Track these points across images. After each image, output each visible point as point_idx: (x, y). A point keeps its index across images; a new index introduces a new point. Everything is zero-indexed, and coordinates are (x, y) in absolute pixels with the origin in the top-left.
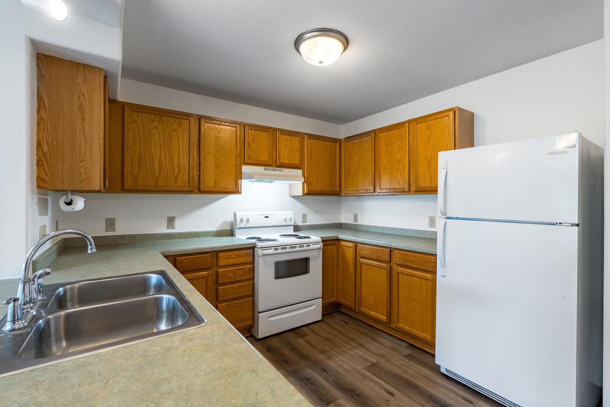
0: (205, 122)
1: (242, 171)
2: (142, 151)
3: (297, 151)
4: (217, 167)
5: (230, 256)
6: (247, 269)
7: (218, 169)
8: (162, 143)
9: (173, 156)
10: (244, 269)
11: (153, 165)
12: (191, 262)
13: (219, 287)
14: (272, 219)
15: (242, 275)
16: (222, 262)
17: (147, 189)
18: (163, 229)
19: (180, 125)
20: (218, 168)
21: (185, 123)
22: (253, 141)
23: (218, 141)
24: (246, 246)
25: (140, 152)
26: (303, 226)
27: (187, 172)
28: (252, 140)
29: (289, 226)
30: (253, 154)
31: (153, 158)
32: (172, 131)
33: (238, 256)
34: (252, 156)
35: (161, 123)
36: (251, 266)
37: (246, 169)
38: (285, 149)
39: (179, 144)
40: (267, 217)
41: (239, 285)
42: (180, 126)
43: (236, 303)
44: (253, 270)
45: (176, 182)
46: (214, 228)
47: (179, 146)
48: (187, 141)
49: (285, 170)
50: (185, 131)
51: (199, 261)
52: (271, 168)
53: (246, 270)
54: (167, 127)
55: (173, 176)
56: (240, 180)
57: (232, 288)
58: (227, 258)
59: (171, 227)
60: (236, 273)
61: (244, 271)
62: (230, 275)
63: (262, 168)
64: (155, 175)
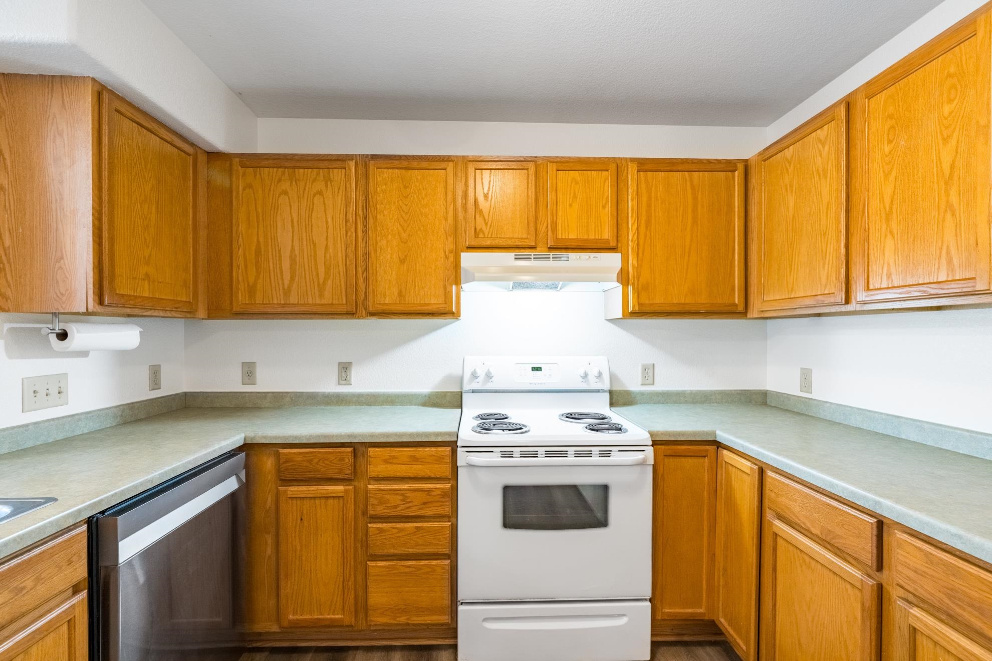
0: (378, 168)
1: (462, 265)
2: (261, 240)
3: (604, 207)
4: (402, 261)
5: (394, 457)
6: (438, 492)
7: (405, 265)
8: (295, 220)
9: (315, 245)
10: (429, 491)
11: (281, 264)
12: (310, 461)
13: (370, 523)
14: (550, 375)
15: (425, 503)
16: (377, 468)
17: (270, 310)
18: (331, 386)
19: (328, 180)
20: (404, 262)
21: (337, 175)
22: (486, 196)
23: (406, 205)
24: (433, 439)
25: (258, 241)
26: (642, 394)
27: (342, 274)
28: (484, 193)
29: (598, 391)
30: (486, 224)
31: (280, 251)
32: (314, 196)
33: (415, 459)
34: (484, 228)
35: (294, 183)
36: (448, 486)
37: (468, 259)
38: (571, 205)
39: (326, 218)
40: (538, 369)
41: (416, 527)
42: (329, 183)
43: (409, 567)
44: (453, 495)
45: (321, 296)
46: (426, 387)
47: (327, 223)
48: (342, 212)
49: (573, 255)
50: (339, 192)
51: (326, 462)
52: (532, 254)
53: (433, 493)
54: (305, 189)
55: (316, 283)
56: (454, 287)
57: (401, 530)
58: (386, 462)
59: (343, 382)
60: (408, 497)
61: (428, 495)
62: (396, 500)
63: (511, 255)
64: (283, 284)
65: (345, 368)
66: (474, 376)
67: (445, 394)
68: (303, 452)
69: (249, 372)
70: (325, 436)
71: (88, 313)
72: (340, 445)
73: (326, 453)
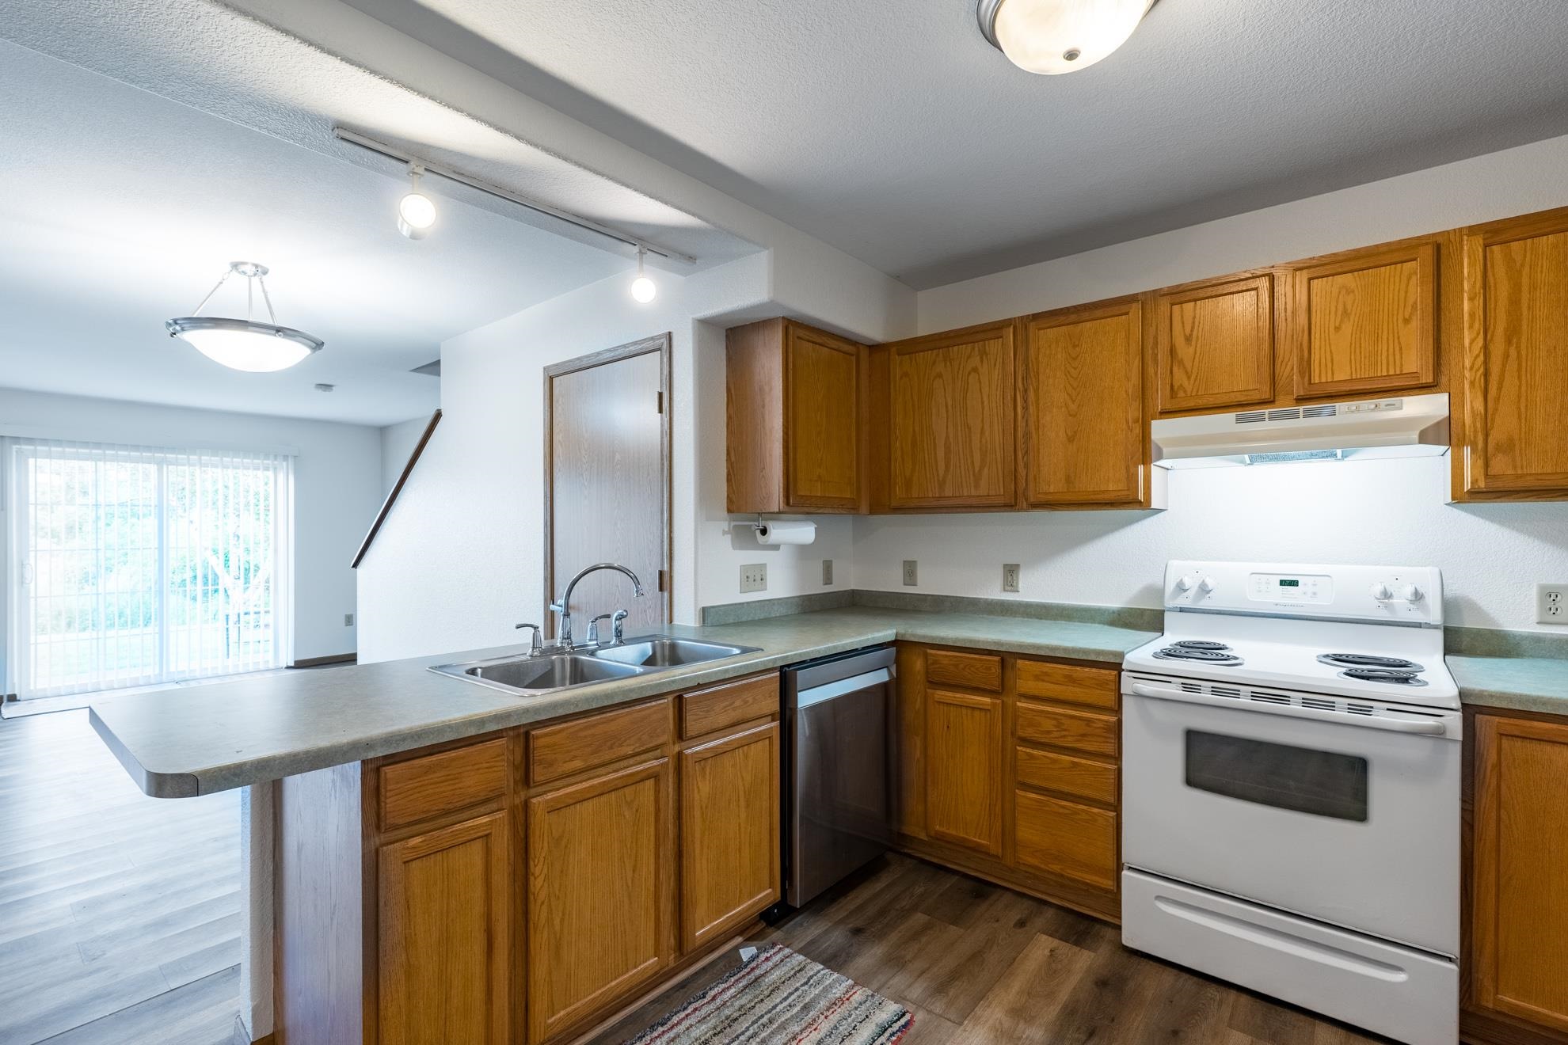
0: (1039, 329)
1: (1153, 437)
2: (917, 429)
4: (1071, 439)
5: (1046, 674)
6: (1100, 725)
7: (1075, 443)
8: (950, 403)
9: (969, 428)
10: (1088, 721)
11: (935, 454)
12: (956, 666)
13: (1019, 746)
14: (1315, 594)
15: (1084, 735)
16: (1027, 685)
17: (925, 504)
18: (995, 592)
19: (983, 354)
20: (1074, 440)
21: (994, 347)
22: (1188, 339)
23: (1075, 369)
24: (1092, 657)
25: (914, 431)
27: (999, 460)
28: (1185, 335)
29: (1419, 625)
30: (1189, 378)
31: (934, 439)
32: (969, 373)
33: (1071, 680)
34: (1186, 383)
35: (948, 363)
36: (1114, 719)
37: (1161, 429)
38: (1337, 329)
39: (982, 398)
40: (1294, 583)
41: (1073, 762)
42: (984, 357)
43: (1063, 807)
44: (1116, 731)
45: (977, 486)
46: (1115, 602)
47: (983, 403)
48: (999, 389)
49: (1341, 406)
50: (995, 365)
51: (972, 669)
52: (1267, 411)
53: (1095, 725)
54: (959, 369)
55: (971, 473)
56: (1141, 468)
57: (1054, 761)
58: (1037, 678)
59: (1009, 588)
60: (1063, 724)
61: (1088, 725)
62: (1048, 724)
63: (1230, 417)
64: (938, 475)
65: (1011, 572)
66: (1181, 588)
67: (1142, 612)
68: (950, 656)
69: (910, 571)
70: (971, 641)
71: (780, 512)
72: (986, 652)
73: (972, 658)
